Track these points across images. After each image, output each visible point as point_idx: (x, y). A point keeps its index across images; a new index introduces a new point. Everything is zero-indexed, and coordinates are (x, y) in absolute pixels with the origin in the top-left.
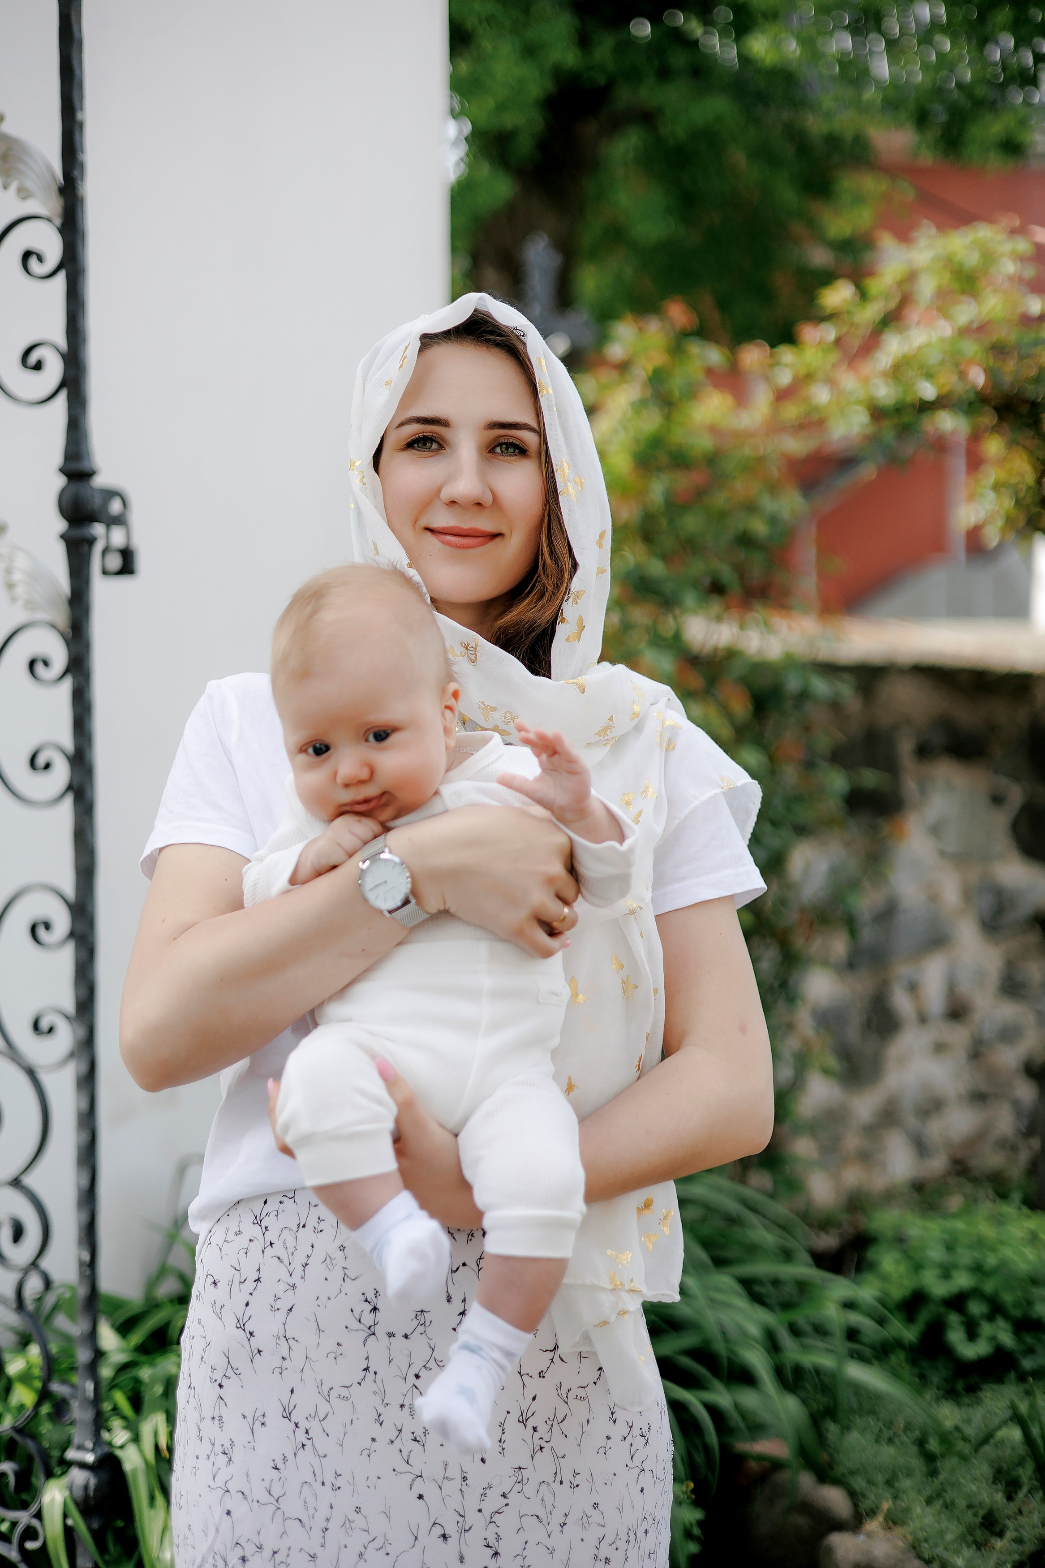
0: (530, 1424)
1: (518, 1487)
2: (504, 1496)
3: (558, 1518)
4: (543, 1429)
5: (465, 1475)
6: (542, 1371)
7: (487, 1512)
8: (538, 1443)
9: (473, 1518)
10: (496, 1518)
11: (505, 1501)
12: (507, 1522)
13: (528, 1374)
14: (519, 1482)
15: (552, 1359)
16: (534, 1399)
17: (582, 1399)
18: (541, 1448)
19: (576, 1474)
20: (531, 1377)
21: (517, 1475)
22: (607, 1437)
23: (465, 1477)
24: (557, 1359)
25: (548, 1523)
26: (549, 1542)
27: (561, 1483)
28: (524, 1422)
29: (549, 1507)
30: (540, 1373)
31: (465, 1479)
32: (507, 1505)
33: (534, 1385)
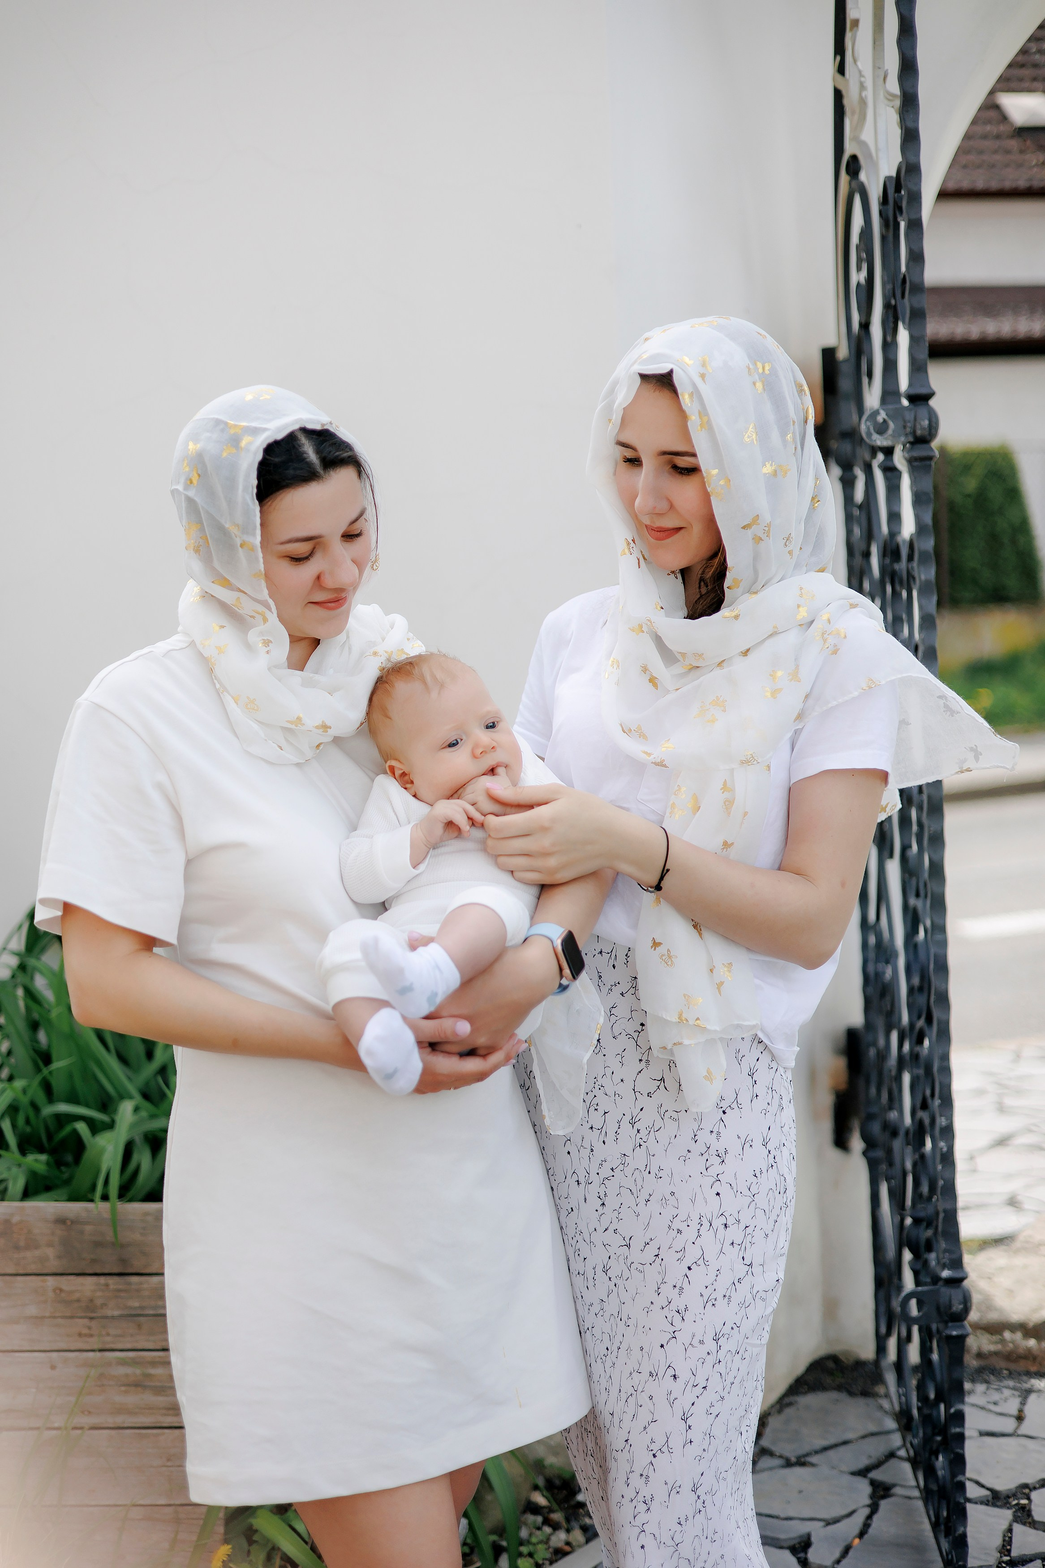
0: (636, 1126)
1: (621, 1167)
2: (612, 1169)
3: (644, 1196)
4: (644, 1132)
5: (593, 1148)
6: (650, 1093)
7: (602, 1176)
8: (638, 1141)
9: (593, 1177)
10: (606, 1182)
11: (613, 1173)
12: (612, 1187)
13: (640, 1092)
14: (622, 1164)
15: (659, 1086)
16: (642, 1110)
17: (674, 1120)
18: (640, 1145)
19: (660, 1169)
20: (642, 1094)
21: (622, 1158)
22: (688, 1150)
23: (592, 1149)
24: (662, 1086)
25: (638, 1197)
26: (636, 1209)
27: (649, 1173)
28: (633, 1124)
29: (639, 1187)
30: (648, 1094)
31: (592, 1150)
32: (613, 1176)
33: (643, 1101)
